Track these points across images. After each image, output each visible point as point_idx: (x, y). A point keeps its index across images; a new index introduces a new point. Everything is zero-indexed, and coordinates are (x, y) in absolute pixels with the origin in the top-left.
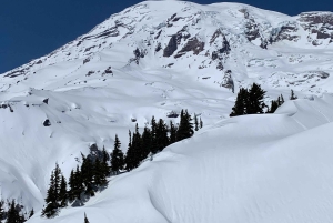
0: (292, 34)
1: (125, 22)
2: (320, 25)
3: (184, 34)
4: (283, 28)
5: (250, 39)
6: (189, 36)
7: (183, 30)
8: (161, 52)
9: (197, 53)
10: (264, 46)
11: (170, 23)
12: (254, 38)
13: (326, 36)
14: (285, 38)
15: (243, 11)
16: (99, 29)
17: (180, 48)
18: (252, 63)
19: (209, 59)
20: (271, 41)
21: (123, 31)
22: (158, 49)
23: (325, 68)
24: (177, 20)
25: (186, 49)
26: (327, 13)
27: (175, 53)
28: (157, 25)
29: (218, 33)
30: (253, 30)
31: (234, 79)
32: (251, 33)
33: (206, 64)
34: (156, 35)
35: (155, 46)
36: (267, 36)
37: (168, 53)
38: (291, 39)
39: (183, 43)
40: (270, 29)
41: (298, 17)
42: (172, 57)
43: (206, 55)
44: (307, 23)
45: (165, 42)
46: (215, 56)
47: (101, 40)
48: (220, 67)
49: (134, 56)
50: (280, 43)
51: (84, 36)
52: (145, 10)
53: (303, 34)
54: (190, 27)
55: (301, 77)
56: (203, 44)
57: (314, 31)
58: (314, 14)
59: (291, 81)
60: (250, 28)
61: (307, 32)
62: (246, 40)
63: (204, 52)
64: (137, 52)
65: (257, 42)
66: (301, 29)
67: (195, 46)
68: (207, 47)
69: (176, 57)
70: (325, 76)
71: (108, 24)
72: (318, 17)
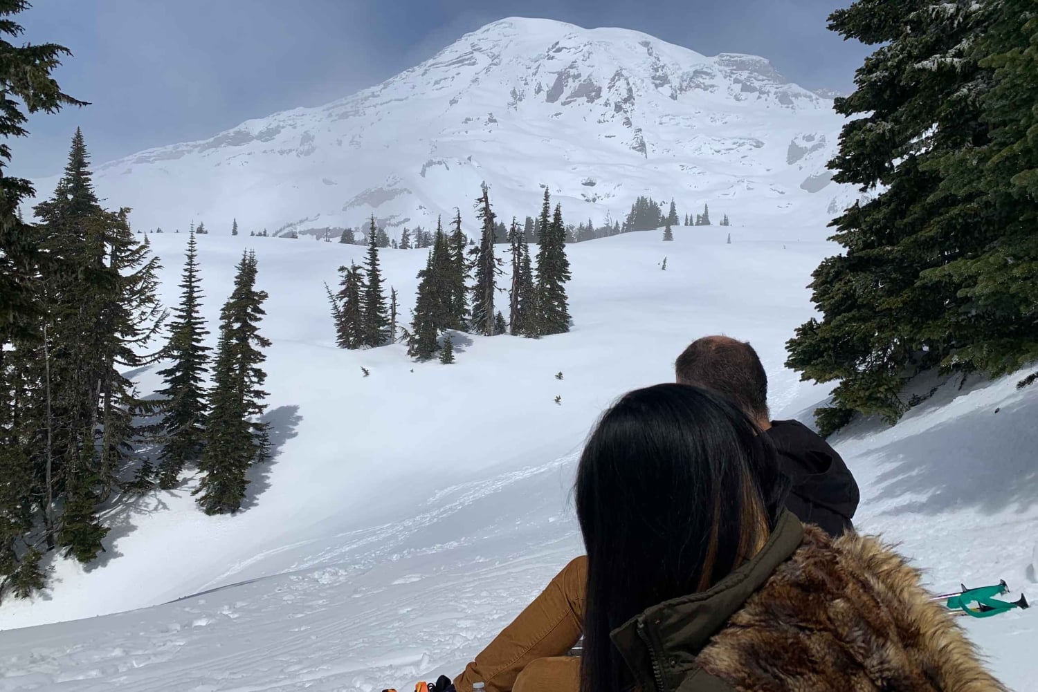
0: (708, 81)
1: (482, 45)
2: (745, 74)
3: (572, 72)
4: (696, 72)
5: (657, 86)
6: (579, 75)
7: (571, 67)
8: (543, 95)
9: (591, 100)
10: (674, 97)
11: (551, 54)
12: (662, 85)
13: (753, 89)
14: (698, 86)
15: (646, 44)
16: (449, 54)
17: (567, 92)
18: (665, 119)
19: (611, 111)
20: (681, 89)
21: (483, 60)
22: (539, 90)
23: (758, 135)
24: (559, 50)
25: (576, 94)
26: (754, 57)
27: (563, 98)
28: (534, 56)
29: (619, 75)
30: (660, 73)
31: (645, 140)
32: (659, 78)
33: (608, 117)
34: (533, 70)
35: (533, 86)
36: (675, 82)
37: (553, 96)
38: (705, 89)
39: (572, 85)
40: (680, 73)
41: (716, 58)
42: (558, 103)
43: (606, 104)
44: (727, 69)
45: (549, 81)
46: (618, 108)
47: (453, 70)
48: (628, 123)
49: (512, 100)
50: (690, 93)
51: (431, 62)
52: (509, 31)
53: (722, 82)
54: (579, 63)
55: (729, 144)
56: (600, 89)
57: (737, 81)
58: (737, 57)
59: (717, 149)
60: (656, 70)
61: (728, 82)
62: (653, 86)
63: (601, 101)
64: (514, 93)
65: (666, 90)
66: (720, 76)
67: (590, 91)
68: (605, 94)
69: (564, 104)
70: (759, 145)
71: (461, 46)
72: (743, 62)
